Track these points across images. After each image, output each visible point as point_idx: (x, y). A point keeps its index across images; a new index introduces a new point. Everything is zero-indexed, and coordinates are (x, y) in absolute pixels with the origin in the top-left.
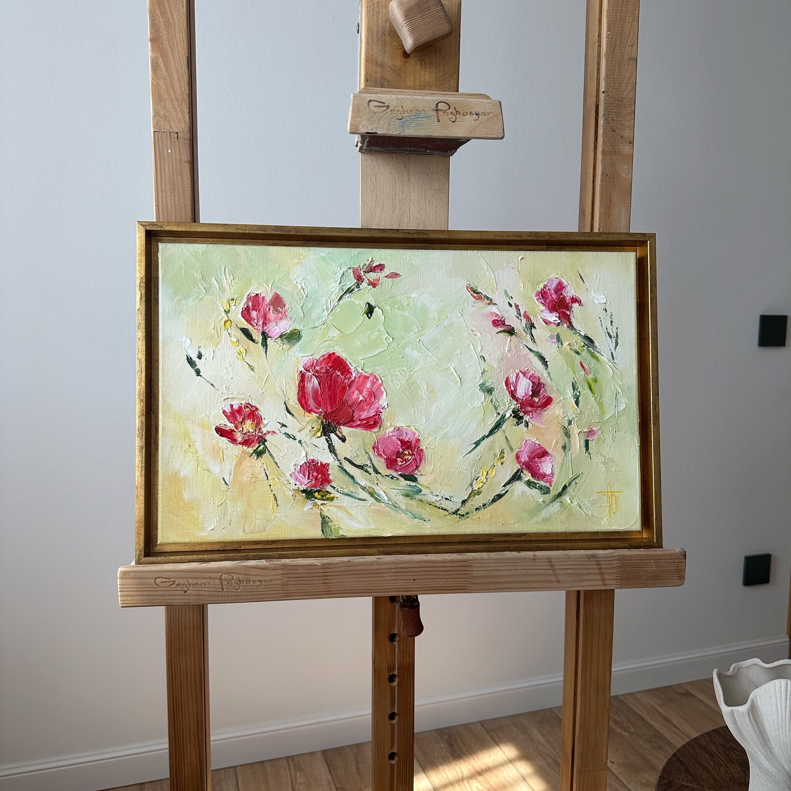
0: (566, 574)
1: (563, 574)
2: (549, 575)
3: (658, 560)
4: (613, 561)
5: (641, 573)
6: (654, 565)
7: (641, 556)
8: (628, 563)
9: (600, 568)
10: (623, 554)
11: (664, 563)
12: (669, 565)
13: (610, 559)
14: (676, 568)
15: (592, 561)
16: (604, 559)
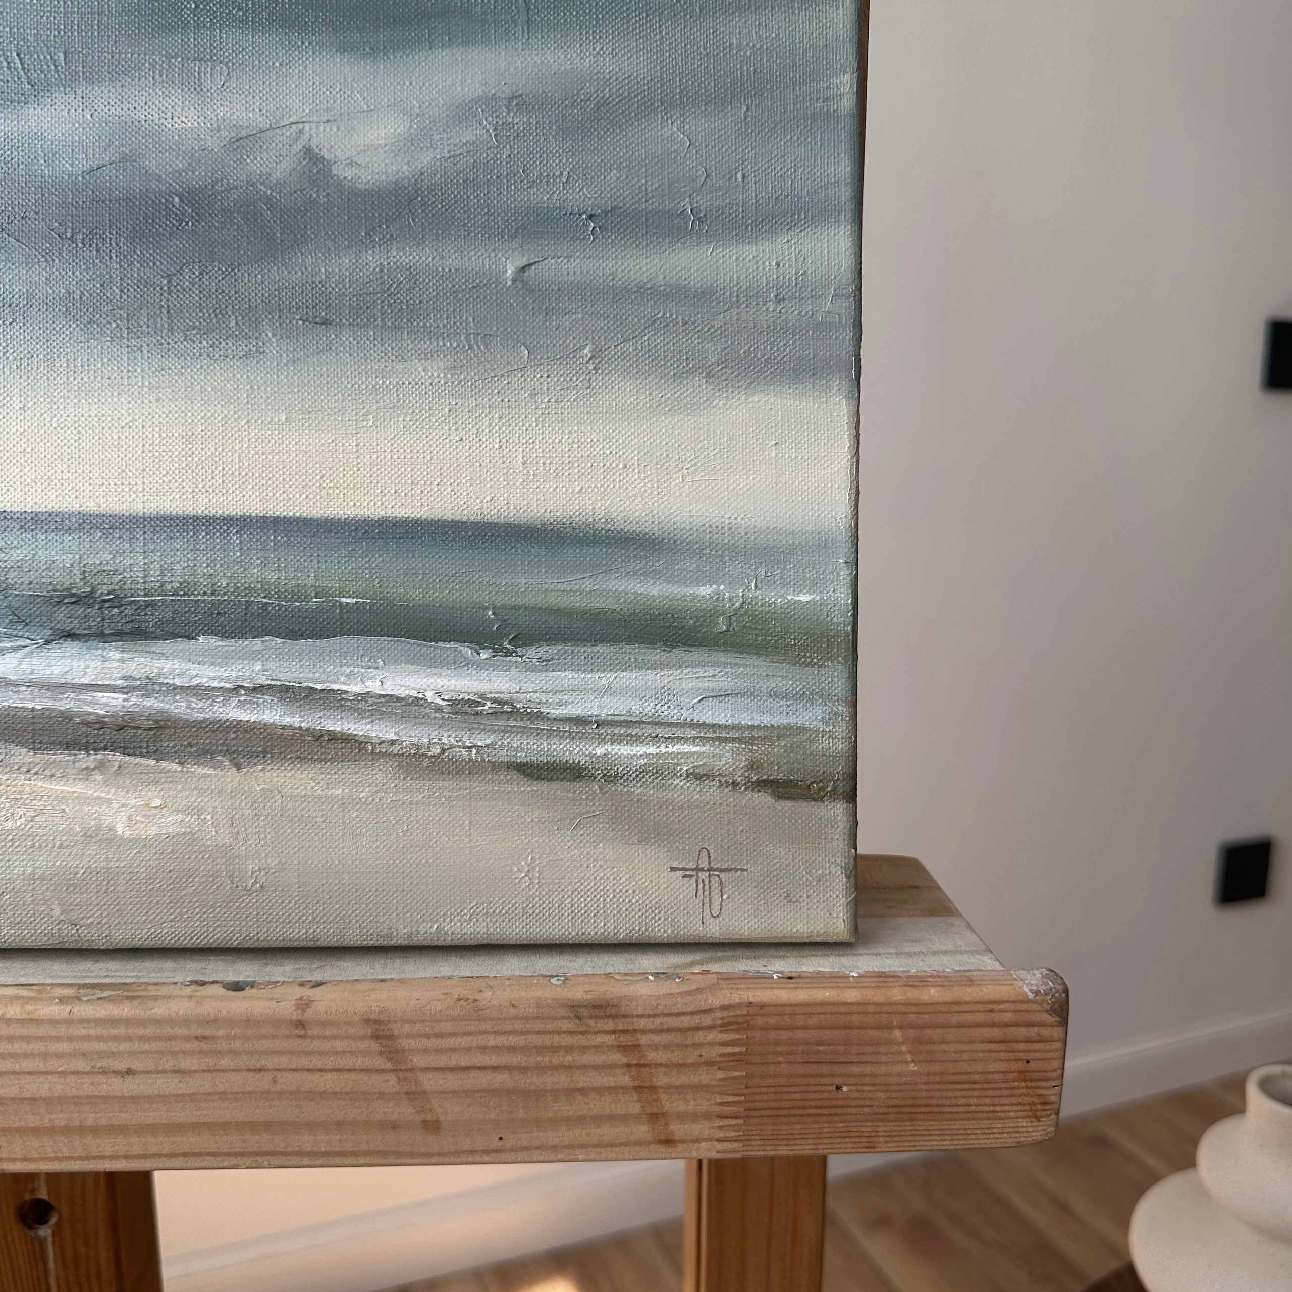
0: (468, 1093)
1: (455, 1093)
2: (382, 1095)
3: (929, 1032)
4: (700, 1032)
5: (845, 1089)
6: (910, 1052)
7: (843, 1009)
8: (777, 1042)
9: (636, 1065)
10: (752, 999)
11: (957, 1042)
12: (982, 1051)
13: (686, 1021)
14: (1015, 1066)
15: (595, 1033)
16: (658, 1021)
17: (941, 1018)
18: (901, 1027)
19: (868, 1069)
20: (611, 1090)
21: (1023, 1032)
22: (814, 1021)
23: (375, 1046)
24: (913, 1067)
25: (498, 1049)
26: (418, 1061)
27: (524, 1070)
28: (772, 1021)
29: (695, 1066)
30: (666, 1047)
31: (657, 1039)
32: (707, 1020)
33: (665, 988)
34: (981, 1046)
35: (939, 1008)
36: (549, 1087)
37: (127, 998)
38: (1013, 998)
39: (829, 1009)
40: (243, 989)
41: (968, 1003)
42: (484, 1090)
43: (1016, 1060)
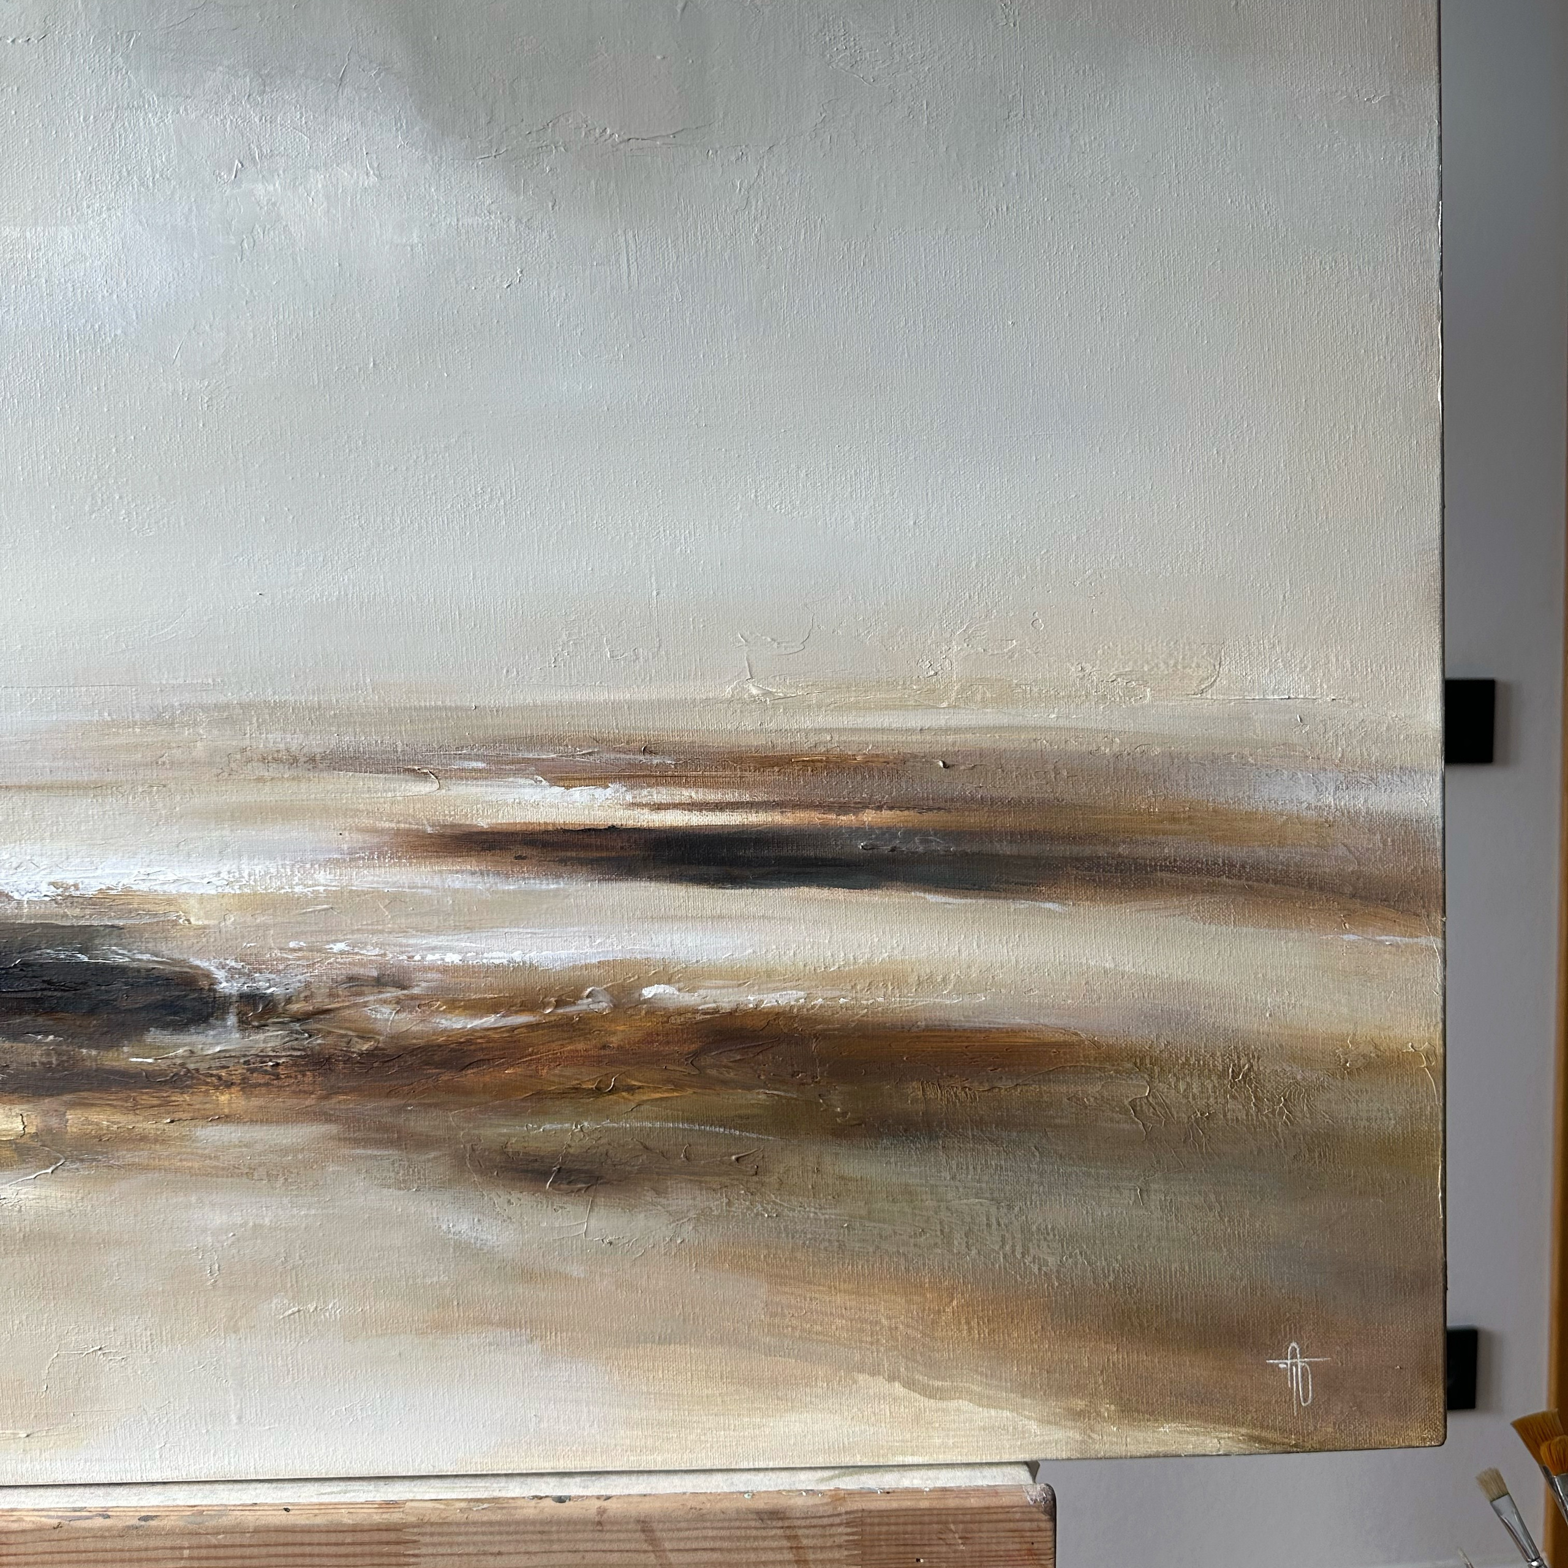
3: (971, 1525)
4: (834, 1528)
5: (922, 1561)
6: (960, 1538)
7: (918, 1513)
8: (880, 1533)
9: (797, 1548)
10: (864, 1507)
11: (988, 1531)
12: (1004, 1537)
13: (826, 1521)
14: (1025, 1546)
15: (771, 1528)
16: (808, 1521)
17: (978, 1518)
18: (954, 1523)
19: (935, 1549)
20: (781, 1562)
21: (1027, 1525)
22: (902, 1520)
23: (643, 1536)
24: (962, 1547)
25: (714, 1538)
26: (668, 1545)
27: (729, 1550)
28: (876, 1520)
29: (831, 1547)
30: (813, 1537)
31: (807, 1532)
32: (837, 1520)
33: (811, 1501)
34: (1003, 1534)
35: (976, 1511)
36: (744, 1560)
37: (499, 1508)
38: (1021, 1504)
39: (910, 1513)
40: (564, 1502)
41: (993, 1508)
42: (706, 1563)
43: (1026, 1543)
